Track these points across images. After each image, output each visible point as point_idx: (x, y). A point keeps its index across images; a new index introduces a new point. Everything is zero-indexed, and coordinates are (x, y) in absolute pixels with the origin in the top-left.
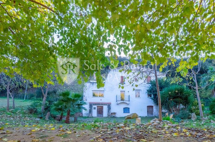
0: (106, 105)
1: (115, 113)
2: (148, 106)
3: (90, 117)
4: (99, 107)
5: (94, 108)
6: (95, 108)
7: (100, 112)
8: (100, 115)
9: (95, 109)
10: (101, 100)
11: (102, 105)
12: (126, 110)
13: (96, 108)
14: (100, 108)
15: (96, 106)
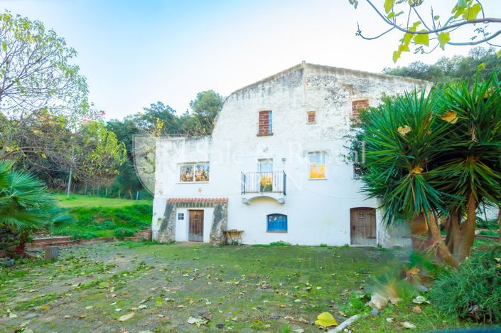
0: (212, 206)
1: (238, 233)
2: (352, 210)
3: (161, 242)
4: (195, 213)
5: (179, 214)
6: (183, 215)
7: (196, 226)
8: (196, 237)
9: (183, 218)
10: (200, 191)
11: (201, 206)
12: (277, 222)
13: (186, 217)
14: (196, 217)
15: (184, 211)
